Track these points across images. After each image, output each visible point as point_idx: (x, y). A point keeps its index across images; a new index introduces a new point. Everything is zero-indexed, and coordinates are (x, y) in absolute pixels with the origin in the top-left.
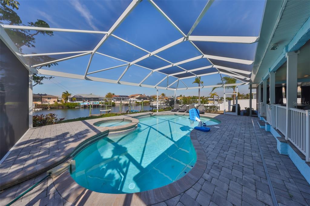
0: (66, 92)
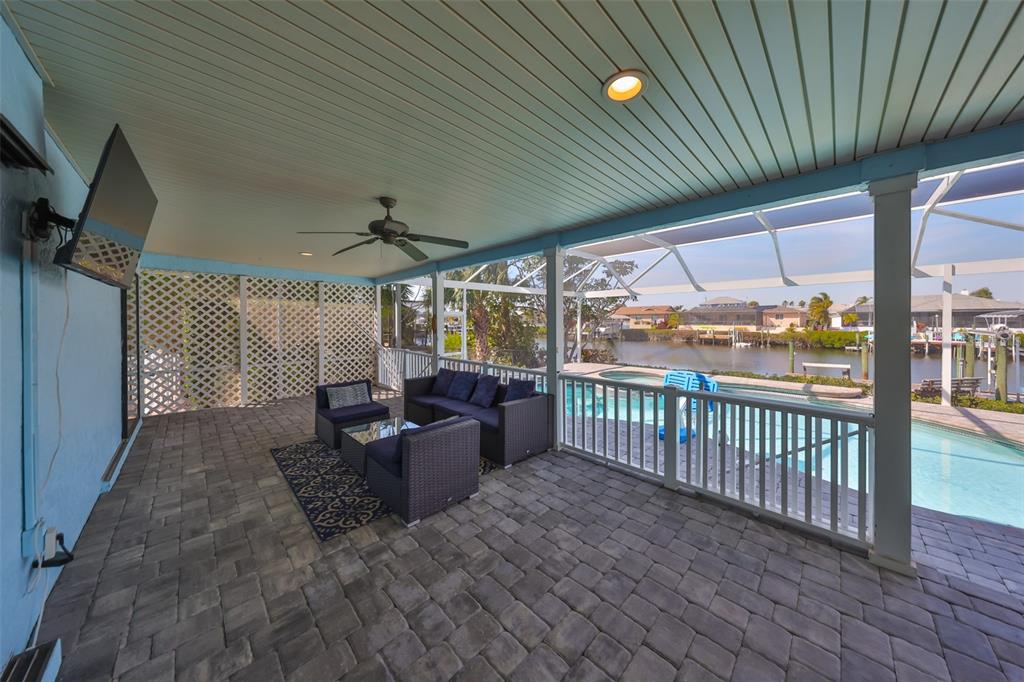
0: (821, 296)
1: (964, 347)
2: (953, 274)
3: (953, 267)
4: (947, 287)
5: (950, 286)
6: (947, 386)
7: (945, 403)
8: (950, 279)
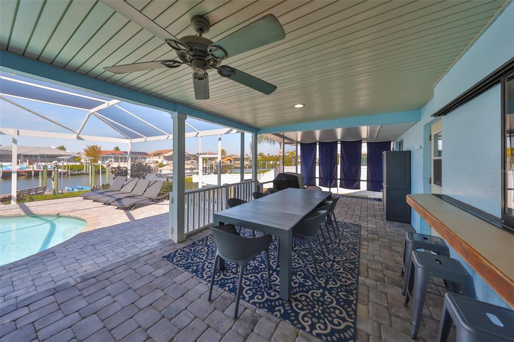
1: (43, 171)
2: (18, 134)
3: (18, 131)
4: (15, 141)
5: (16, 140)
6: (14, 194)
7: (13, 203)
8: (16, 137)
